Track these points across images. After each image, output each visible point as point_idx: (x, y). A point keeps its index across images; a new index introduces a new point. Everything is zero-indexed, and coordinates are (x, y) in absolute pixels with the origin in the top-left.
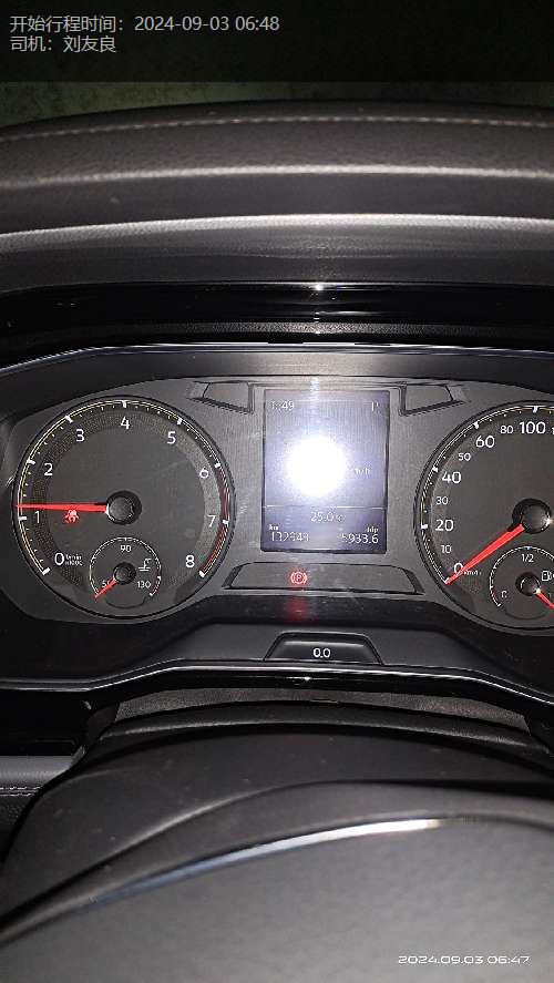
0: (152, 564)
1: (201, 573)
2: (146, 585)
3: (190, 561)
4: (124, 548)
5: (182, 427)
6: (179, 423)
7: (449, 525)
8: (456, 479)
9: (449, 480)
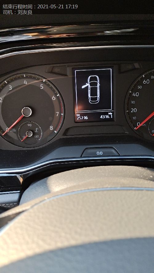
0: (39, 130)
1: (55, 131)
2: (37, 136)
3: (51, 128)
4: (29, 125)
5: (45, 83)
6: (44, 81)
7: (135, 111)
8: (137, 95)
9: (135, 95)
